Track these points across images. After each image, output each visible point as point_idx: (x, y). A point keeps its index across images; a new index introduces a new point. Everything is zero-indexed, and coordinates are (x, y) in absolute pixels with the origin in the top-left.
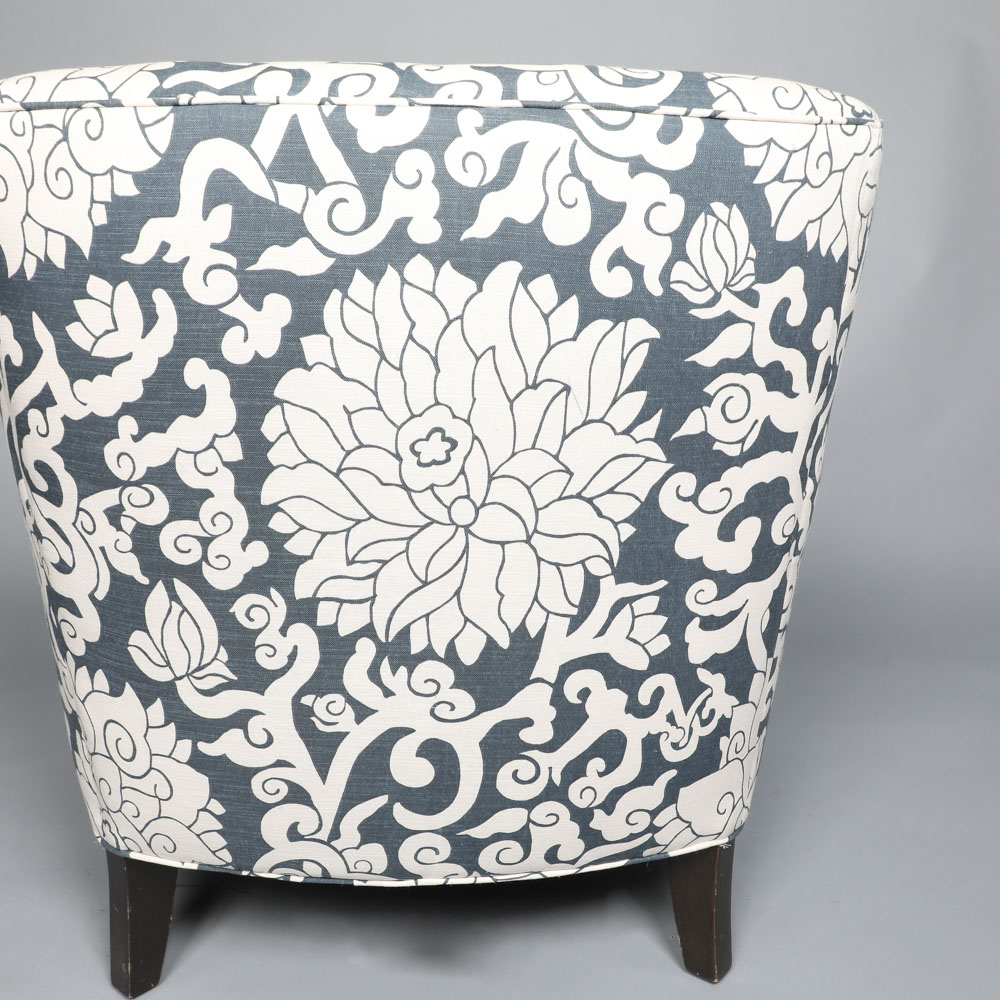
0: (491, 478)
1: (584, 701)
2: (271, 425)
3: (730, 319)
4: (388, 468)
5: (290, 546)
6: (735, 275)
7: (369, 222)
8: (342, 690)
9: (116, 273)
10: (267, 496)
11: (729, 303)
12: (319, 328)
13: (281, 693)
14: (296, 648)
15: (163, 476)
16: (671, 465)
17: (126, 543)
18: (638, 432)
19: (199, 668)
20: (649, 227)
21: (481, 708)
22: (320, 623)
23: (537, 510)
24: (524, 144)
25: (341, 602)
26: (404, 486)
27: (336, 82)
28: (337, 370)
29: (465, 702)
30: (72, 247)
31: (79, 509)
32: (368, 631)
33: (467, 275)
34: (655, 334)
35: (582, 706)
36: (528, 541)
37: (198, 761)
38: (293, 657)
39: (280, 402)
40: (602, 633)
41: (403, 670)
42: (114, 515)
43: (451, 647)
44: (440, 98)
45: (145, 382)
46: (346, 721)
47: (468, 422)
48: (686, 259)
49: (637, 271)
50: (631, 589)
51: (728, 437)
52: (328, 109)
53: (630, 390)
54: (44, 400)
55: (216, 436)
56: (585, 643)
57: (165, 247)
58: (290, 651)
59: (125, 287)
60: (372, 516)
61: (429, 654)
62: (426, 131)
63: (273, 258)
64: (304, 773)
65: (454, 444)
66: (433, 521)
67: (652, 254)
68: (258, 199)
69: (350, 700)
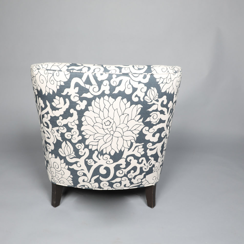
0: (116, 128)
1: (130, 161)
2: (83, 119)
3: (154, 104)
4: (101, 126)
5: (85, 137)
6: (155, 98)
7: (99, 91)
8: (92, 159)
9: (60, 96)
10: (82, 129)
11: (154, 102)
12: (91, 105)
13: (83, 159)
14: (85, 152)
15: (66, 126)
16: (144, 126)
17: (59, 135)
18: (139, 121)
19: (70, 155)
20: (141, 91)
21: (114, 162)
22: (89, 148)
23: (123, 132)
24: (122, 80)
25: (93, 145)
26: (103, 129)
27: (95, 69)
28: (93, 112)
29: (112, 161)
30: (53, 91)
31: (52, 130)
32: (97, 150)
33: (113, 98)
34: (142, 107)
35: (130, 162)
36: (122, 137)
37: (69, 169)
38: (85, 153)
39: (85, 116)
40: (133, 151)
41: (102, 156)
42: (58, 131)
43: (110, 153)
44: (110, 72)
45: (64, 112)
46: (93, 163)
47: (113, 119)
48: (147, 96)
49: (139, 98)
50: (138, 144)
51: (154, 121)
52: (93, 74)
53: (138, 115)
54: (47, 113)
55: (74, 120)
56: (131, 152)
57: (68, 93)
58: (84, 152)
59: (61, 98)
60: (98, 133)
61: (106, 154)
62: (108, 78)
63: (84, 95)
64: (86, 171)
65: (111, 123)
66: (107, 134)
67: (142, 95)
68: (83, 87)
69: (94, 160)
